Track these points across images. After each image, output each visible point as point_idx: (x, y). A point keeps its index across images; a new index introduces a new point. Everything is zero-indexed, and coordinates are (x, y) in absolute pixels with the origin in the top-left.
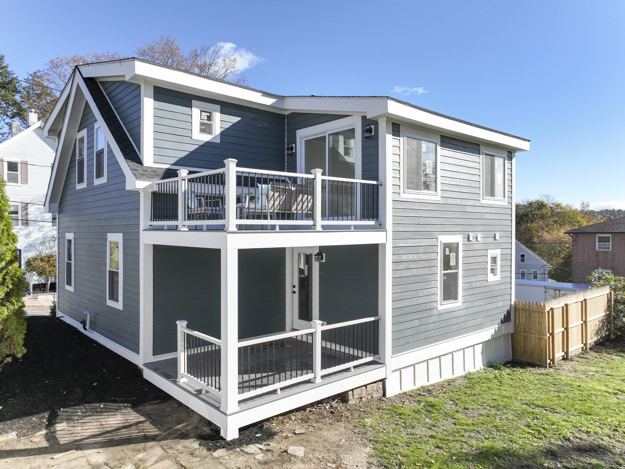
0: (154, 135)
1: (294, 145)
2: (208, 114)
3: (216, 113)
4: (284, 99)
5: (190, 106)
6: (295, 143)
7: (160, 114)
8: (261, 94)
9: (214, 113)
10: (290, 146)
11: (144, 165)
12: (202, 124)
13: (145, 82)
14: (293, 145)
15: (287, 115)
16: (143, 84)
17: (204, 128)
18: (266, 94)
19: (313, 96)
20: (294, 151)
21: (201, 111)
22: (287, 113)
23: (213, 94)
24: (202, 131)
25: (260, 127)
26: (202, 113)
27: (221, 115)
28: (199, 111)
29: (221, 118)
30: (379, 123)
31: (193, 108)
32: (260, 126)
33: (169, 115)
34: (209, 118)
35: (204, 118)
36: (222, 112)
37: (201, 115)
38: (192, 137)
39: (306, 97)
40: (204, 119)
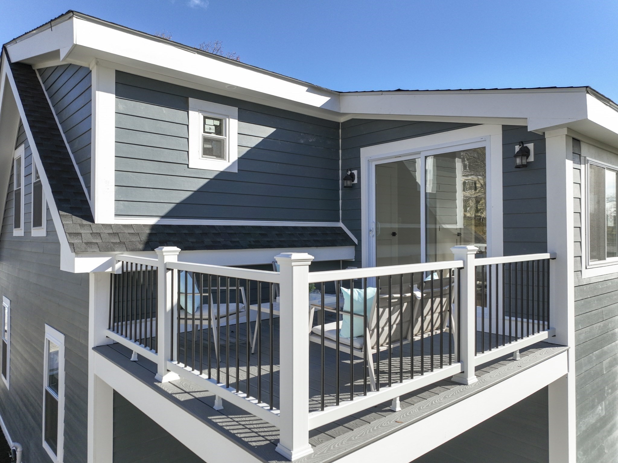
0: (116, 163)
1: (355, 172)
2: (217, 123)
3: (232, 120)
4: (340, 97)
5: (186, 108)
6: (359, 169)
7: (129, 123)
8: (306, 88)
9: (227, 119)
10: (349, 173)
11: (96, 222)
12: (206, 140)
13: (97, 63)
14: (353, 172)
15: (343, 123)
16: (95, 67)
17: (210, 146)
18: (314, 89)
19: (399, 90)
20: (356, 181)
21: (205, 118)
22: (342, 120)
23: (226, 86)
24: (207, 152)
25: (302, 144)
26: (207, 120)
27: (238, 124)
28: (202, 117)
29: (239, 128)
30: (546, 139)
31: (190, 112)
32: (302, 142)
33: (147, 125)
34: (219, 130)
35: (210, 129)
36: (241, 119)
37: (204, 123)
38: (188, 165)
39: (384, 93)
40: (211, 131)
